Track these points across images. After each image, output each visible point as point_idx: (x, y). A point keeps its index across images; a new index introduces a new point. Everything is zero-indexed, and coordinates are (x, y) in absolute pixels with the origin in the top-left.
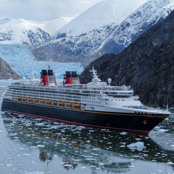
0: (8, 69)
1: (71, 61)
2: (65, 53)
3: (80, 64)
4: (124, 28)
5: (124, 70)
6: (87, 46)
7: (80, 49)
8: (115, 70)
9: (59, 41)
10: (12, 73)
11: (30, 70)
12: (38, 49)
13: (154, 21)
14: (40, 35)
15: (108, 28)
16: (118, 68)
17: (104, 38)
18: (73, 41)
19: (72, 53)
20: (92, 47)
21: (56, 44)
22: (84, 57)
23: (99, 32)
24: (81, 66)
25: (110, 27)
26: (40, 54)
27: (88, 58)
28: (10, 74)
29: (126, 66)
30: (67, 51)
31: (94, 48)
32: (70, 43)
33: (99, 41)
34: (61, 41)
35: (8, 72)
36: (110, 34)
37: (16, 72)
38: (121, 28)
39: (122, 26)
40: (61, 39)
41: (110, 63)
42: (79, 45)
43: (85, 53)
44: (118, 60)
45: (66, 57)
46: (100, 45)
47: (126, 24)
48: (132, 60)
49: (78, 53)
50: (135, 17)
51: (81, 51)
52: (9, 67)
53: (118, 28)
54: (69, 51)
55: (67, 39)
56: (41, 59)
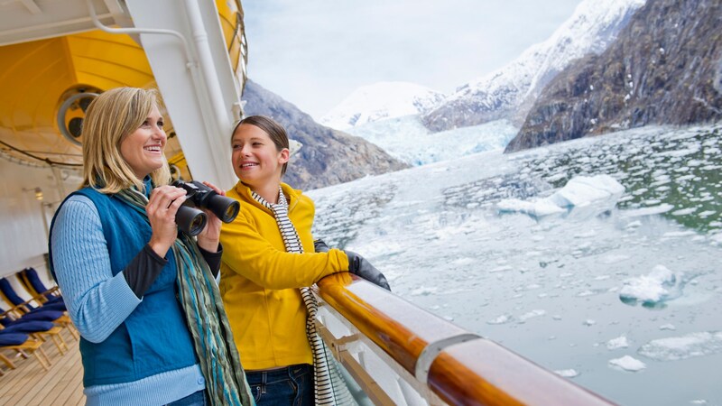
0: (380, 157)
1: (487, 121)
2: (476, 111)
3: (505, 121)
4: (563, 48)
5: (642, 75)
6: (508, 91)
7: (498, 99)
8: (615, 82)
9: (461, 95)
10: (390, 162)
11: (422, 150)
12: (430, 116)
13: (617, 18)
14: (431, 99)
15: (537, 54)
16: (622, 76)
17: (534, 72)
18: (483, 89)
19: (487, 109)
20: (517, 91)
21: (457, 101)
22: (507, 110)
23: (522, 65)
24: (508, 123)
25: (540, 53)
26: (436, 122)
27: (515, 109)
28: (387, 164)
29: (647, 64)
30: (477, 108)
31: (520, 91)
32: (479, 93)
33: (526, 79)
34: (465, 94)
35: (383, 161)
36: (542, 62)
37: (399, 158)
38: (559, 49)
39: (559, 45)
40: (464, 91)
41: (592, 73)
42: (496, 94)
43: (507, 103)
44: (613, 59)
45: (478, 117)
46: (529, 84)
47: (564, 40)
48: (657, 45)
49: (496, 106)
50: (578, 25)
51: (500, 102)
52: (382, 152)
53: (552, 50)
54: (481, 107)
55: (474, 90)
56: (438, 130)
